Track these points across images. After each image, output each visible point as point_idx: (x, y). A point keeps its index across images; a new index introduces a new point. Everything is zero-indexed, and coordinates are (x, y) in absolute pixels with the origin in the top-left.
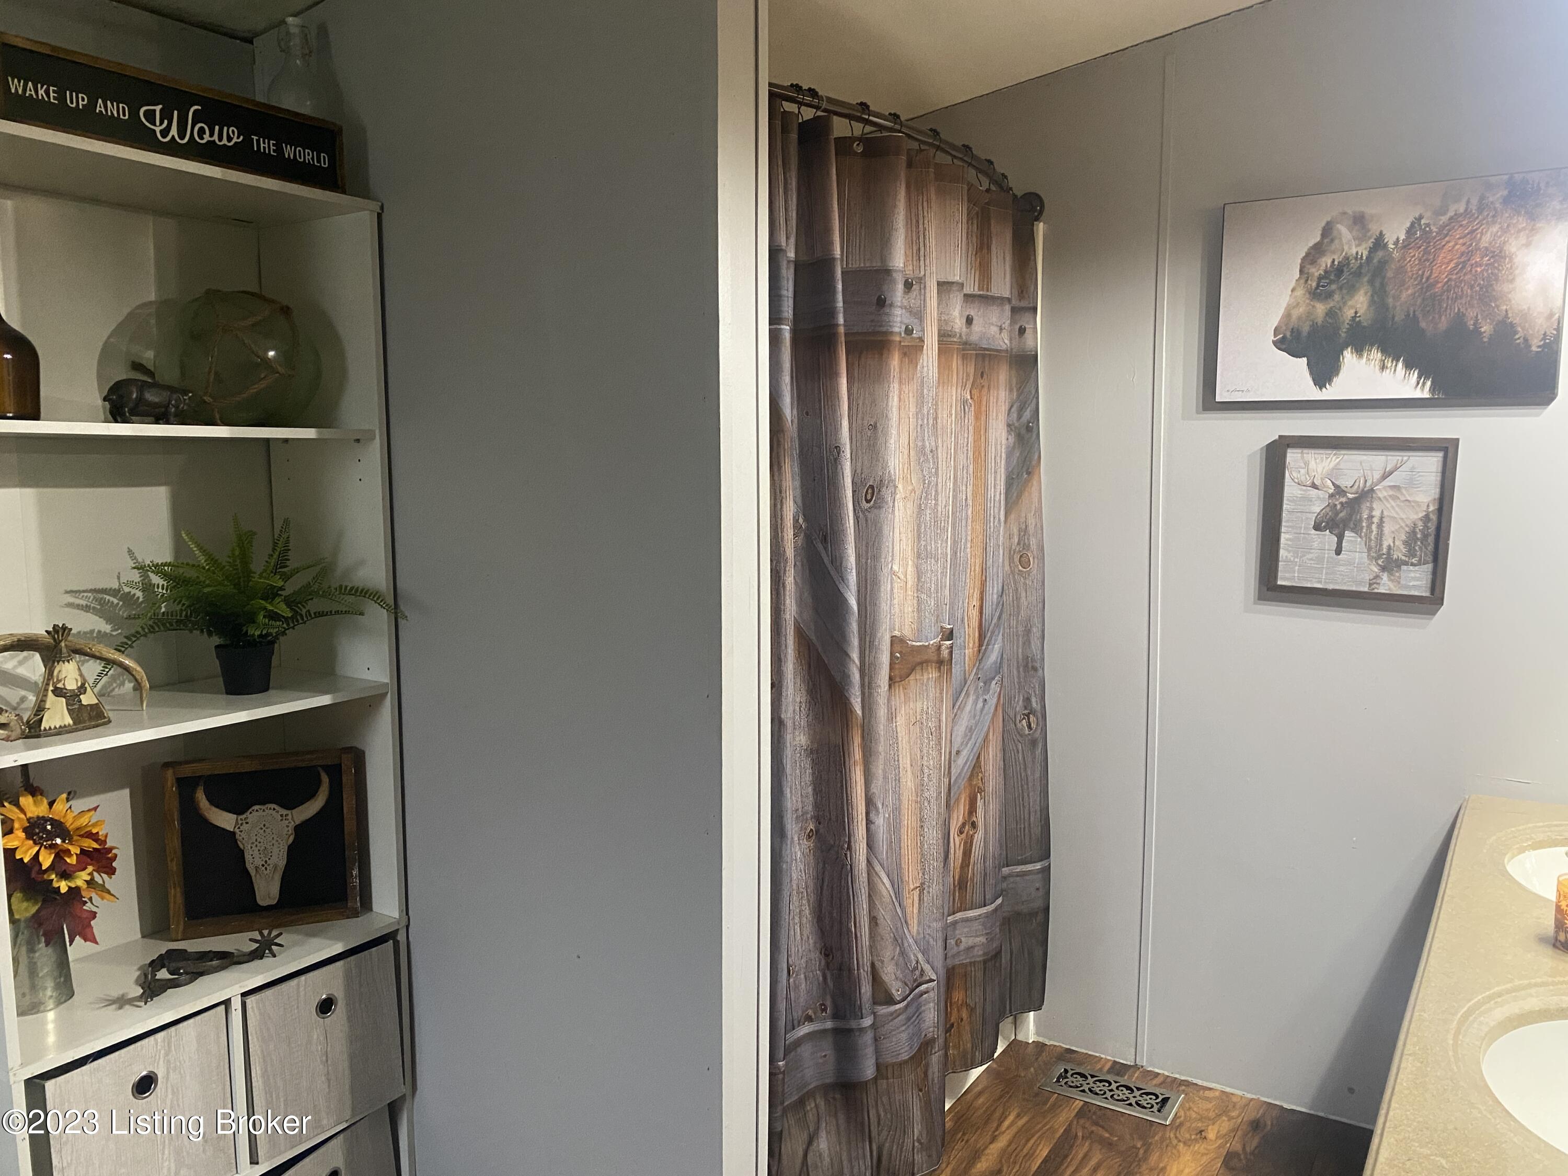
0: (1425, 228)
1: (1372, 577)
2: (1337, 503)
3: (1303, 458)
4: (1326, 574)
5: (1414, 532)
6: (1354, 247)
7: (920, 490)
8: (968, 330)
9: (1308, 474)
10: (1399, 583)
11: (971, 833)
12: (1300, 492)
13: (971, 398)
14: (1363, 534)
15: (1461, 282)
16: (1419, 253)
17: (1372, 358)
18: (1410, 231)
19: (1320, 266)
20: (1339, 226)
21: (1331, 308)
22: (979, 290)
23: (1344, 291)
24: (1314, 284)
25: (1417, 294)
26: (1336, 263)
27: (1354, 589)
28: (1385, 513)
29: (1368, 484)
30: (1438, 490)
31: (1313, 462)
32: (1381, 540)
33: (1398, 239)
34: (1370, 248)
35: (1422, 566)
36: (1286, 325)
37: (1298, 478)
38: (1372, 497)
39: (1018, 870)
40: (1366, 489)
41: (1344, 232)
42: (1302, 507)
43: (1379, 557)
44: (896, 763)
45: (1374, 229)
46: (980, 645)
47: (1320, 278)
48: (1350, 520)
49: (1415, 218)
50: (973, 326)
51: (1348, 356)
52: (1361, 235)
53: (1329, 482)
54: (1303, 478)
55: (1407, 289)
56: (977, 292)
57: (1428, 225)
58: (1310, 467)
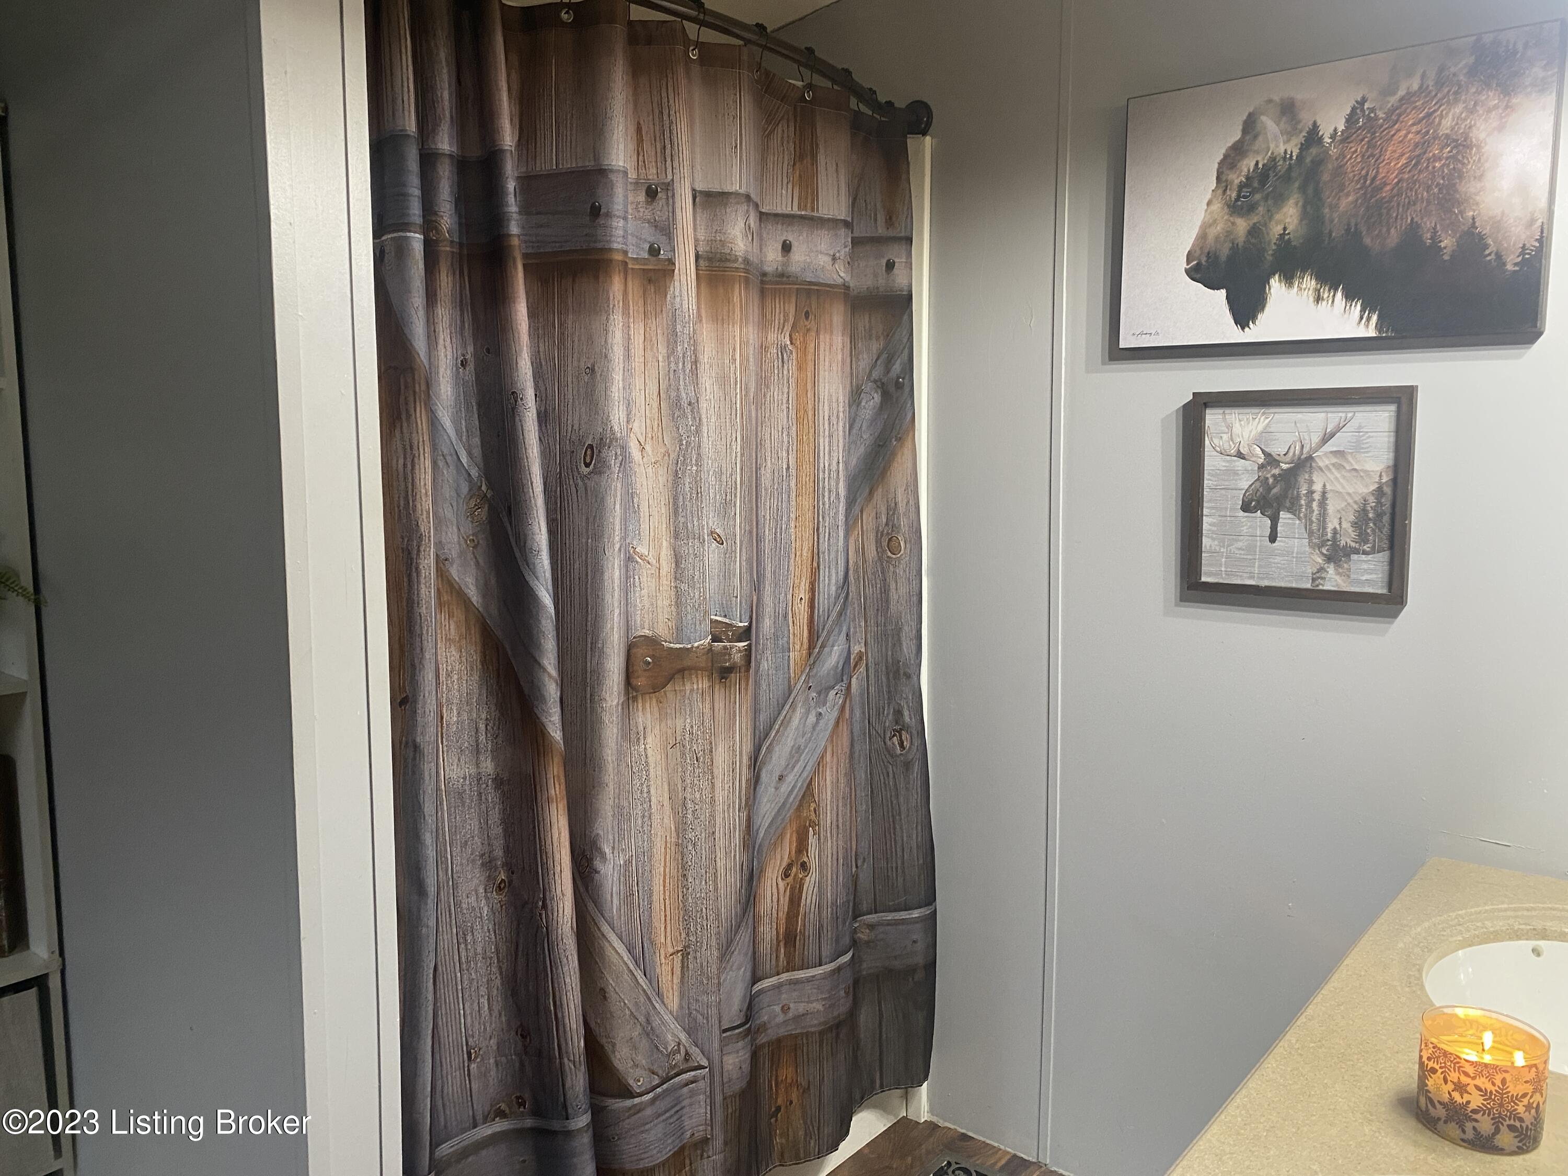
0: (1369, 113)
1: (1315, 570)
2: (1269, 476)
3: (1224, 419)
4: (1260, 566)
5: (1364, 511)
6: (1282, 144)
7: (676, 454)
8: (785, 259)
9: (1232, 440)
10: (1349, 576)
11: (801, 876)
12: (1224, 464)
13: (792, 343)
14: (1302, 515)
15: (1414, 183)
16: (1362, 148)
17: (1304, 286)
18: (1351, 120)
19: (1241, 172)
20: (1263, 118)
21: (1254, 224)
22: (799, 208)
23: (1270, 202)
24: (1234, 195)
25: (1360, 201)
26: (1260, 166)
27: (1294, 585)
28: (1328, 487)
29: (1305, 451)
30: (1391, 455)
31: (1237, 425)
32: (1324, 521)
33: (1335, 130)
34: (1302, 144)
35: (1376, 555)
36: (1201, 248)
37: (1219, 447)
38: (1311, 466)
39: (888, 918)
40: (1302, 457)
41: (1269, 125)
42: (1227, 483)
43: (1323, 544)
44: (645, 795)
45: (1306, 119)
46: (811, 647)
47: (1241, 187)
48: (1285, 497)
49: (1357, 102)
50: (791, 254)
51: (1276, 286)
52: (1289, 129)
53: (1258, 449)
54: (1226, 446)
55: (1348, 195)
56: (796, 211)
57: (1372, 110)
58: (1234, 429)
